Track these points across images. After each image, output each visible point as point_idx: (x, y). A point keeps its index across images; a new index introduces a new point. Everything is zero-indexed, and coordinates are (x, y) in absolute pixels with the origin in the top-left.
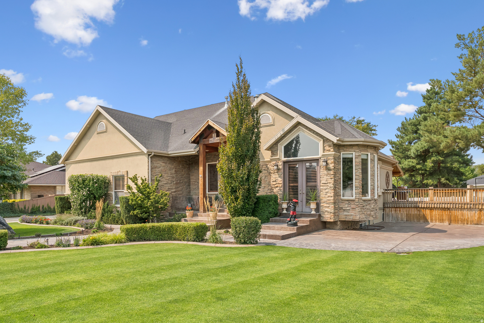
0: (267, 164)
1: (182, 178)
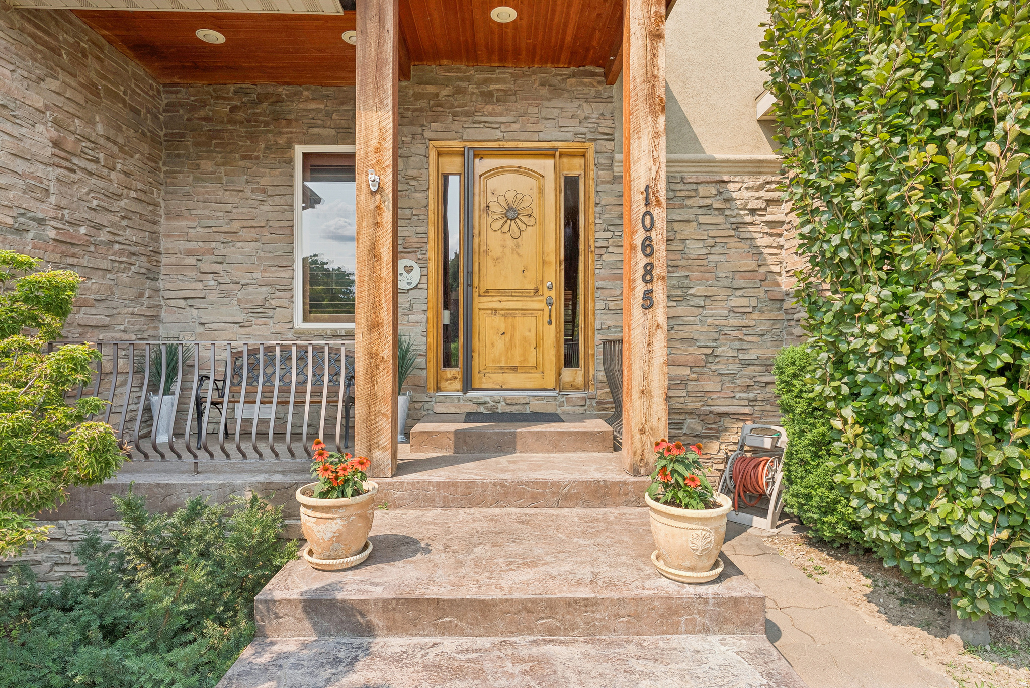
0: (725, 178)
1: (110, 216)
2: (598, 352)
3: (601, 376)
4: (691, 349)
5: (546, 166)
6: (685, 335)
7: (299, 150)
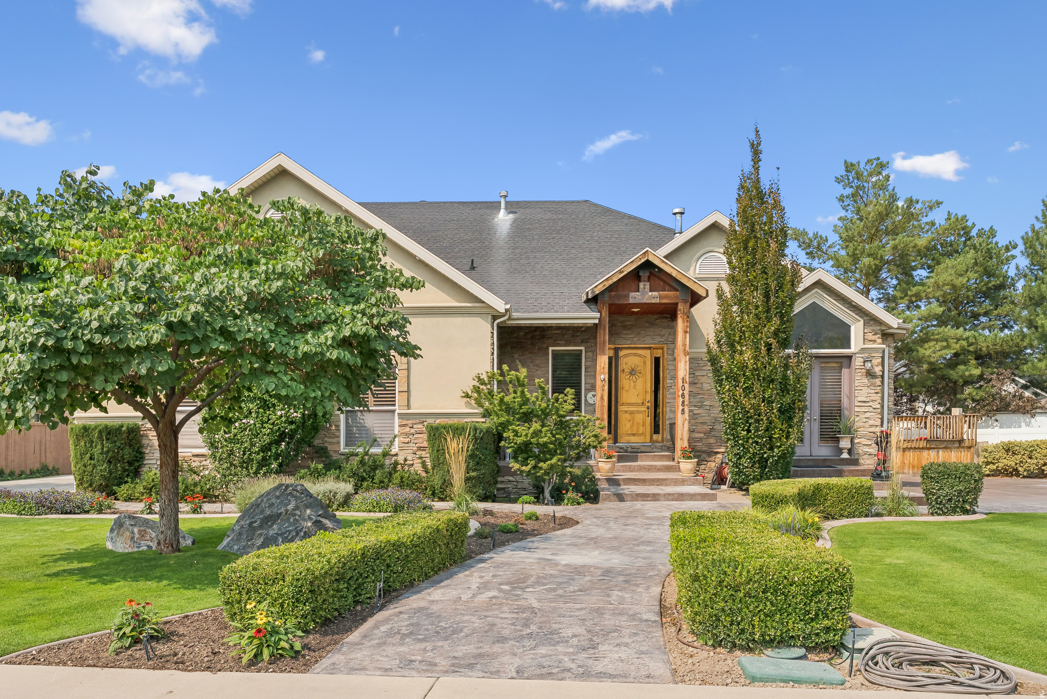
2: (667, 428)
3: (669, 437)
4: (704, 427)
5: (647, 353)
6: (701, 421)
7: (551, 349)
